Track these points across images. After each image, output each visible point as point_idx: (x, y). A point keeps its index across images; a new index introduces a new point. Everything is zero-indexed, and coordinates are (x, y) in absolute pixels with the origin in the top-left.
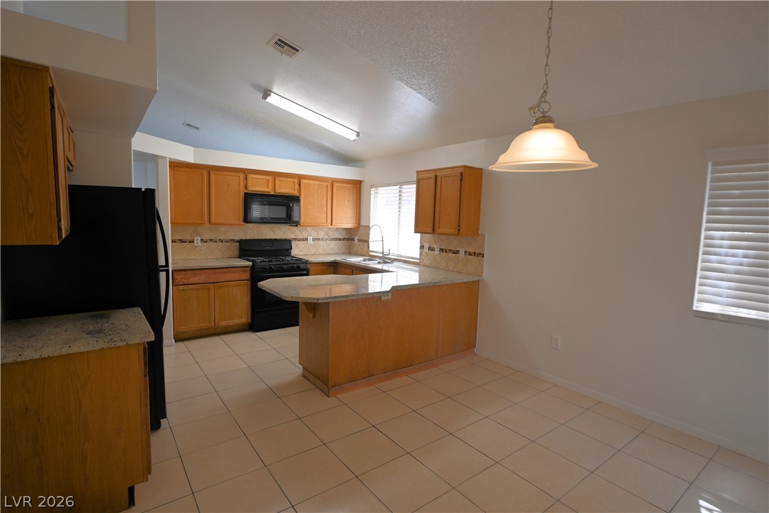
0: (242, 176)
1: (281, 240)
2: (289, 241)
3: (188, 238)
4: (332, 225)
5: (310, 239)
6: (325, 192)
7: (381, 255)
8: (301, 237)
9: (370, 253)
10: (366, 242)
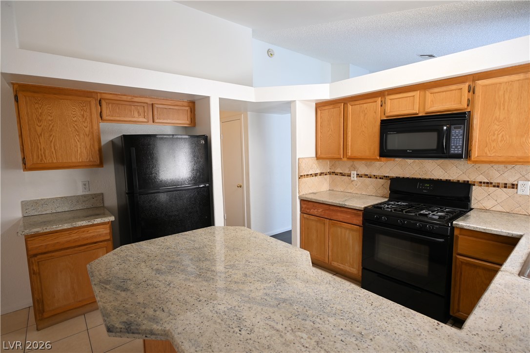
1: (458, 181)
8: (501, 180)
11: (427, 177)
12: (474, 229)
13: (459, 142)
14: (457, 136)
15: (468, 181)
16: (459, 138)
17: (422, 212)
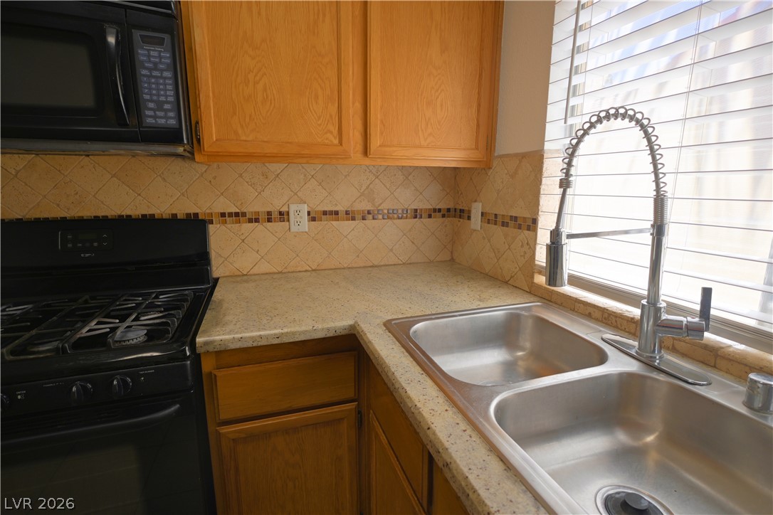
10: (520, 227)
11: (87, 212)
12: (255, 344)
13: (166, 90)
14: (156, 68)
15: (196, 215)
16: (161, 77)
17: (84, 332)
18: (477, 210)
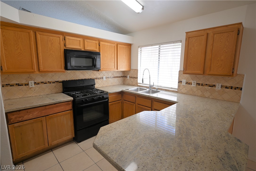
0: (61, 37)
1: (88, 79)
2: (93, 80)
3: (24, 82)
4: (117, 69)
5: (104, 77)
6: (113, 50)
7: (149, 86)
8: (99, 77)
9: (138, 84)
10: (135, 78)
14: (98, 61)
18: (128, 76)
